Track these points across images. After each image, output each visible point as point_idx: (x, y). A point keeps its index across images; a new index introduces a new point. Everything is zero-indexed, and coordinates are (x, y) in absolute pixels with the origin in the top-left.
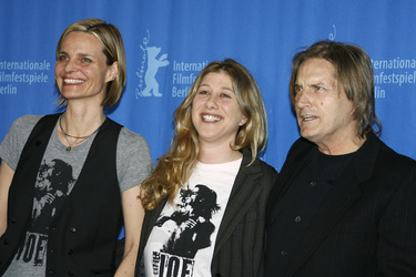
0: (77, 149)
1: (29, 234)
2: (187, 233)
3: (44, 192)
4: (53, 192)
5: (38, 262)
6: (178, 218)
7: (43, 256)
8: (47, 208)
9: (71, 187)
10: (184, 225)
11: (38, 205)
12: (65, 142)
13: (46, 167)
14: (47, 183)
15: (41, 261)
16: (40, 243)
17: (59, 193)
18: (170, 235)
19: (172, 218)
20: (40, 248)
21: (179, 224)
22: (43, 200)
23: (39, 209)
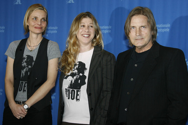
0: (34, 50)
1: (21, 82)
2: (76, 80)
3: (25, 67)
4: (27, 67)
5: (24, 91)
6: (73, 75)
7: (26, 88)
8: (26, 72)
9: (33, 64)
10: (75, 78)
11: (23, 72)
12: (30, 49)
13: (24, 58)
14: (25, 64)
15: (25, 90)
16: (25, 84)
17: (30, 67)
18: (70, 82)
19: (70, 75)
20: (25, 86)
21: (73, 77)
22: (25, 70)
23: (24, 73)
